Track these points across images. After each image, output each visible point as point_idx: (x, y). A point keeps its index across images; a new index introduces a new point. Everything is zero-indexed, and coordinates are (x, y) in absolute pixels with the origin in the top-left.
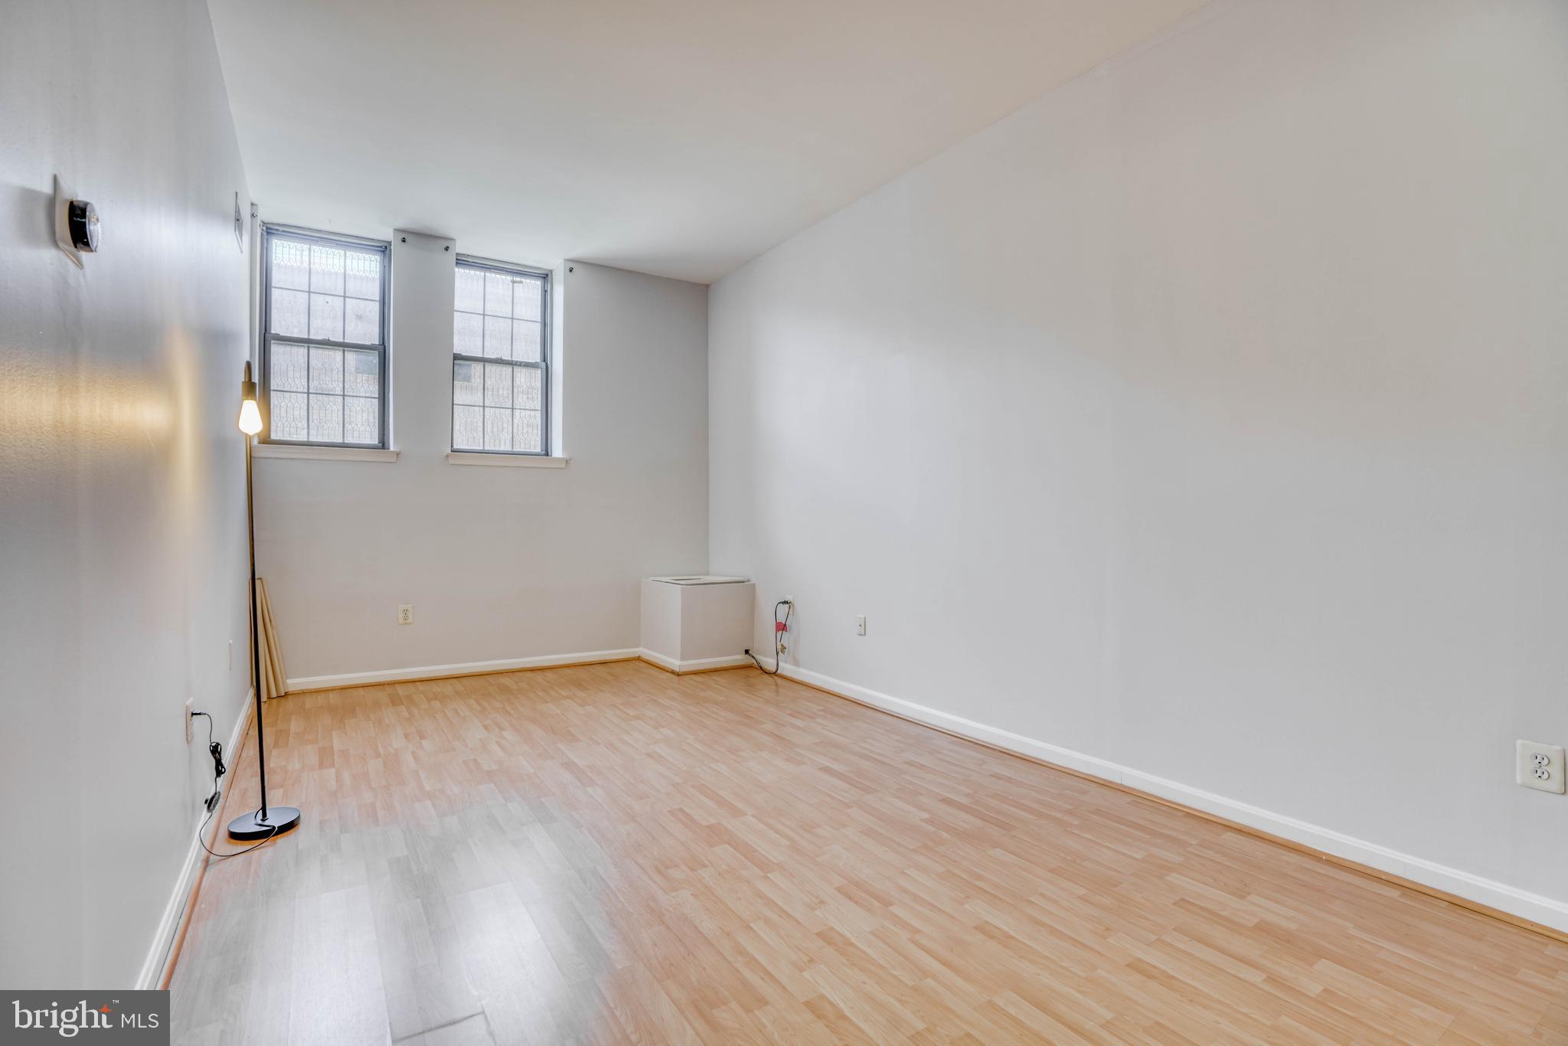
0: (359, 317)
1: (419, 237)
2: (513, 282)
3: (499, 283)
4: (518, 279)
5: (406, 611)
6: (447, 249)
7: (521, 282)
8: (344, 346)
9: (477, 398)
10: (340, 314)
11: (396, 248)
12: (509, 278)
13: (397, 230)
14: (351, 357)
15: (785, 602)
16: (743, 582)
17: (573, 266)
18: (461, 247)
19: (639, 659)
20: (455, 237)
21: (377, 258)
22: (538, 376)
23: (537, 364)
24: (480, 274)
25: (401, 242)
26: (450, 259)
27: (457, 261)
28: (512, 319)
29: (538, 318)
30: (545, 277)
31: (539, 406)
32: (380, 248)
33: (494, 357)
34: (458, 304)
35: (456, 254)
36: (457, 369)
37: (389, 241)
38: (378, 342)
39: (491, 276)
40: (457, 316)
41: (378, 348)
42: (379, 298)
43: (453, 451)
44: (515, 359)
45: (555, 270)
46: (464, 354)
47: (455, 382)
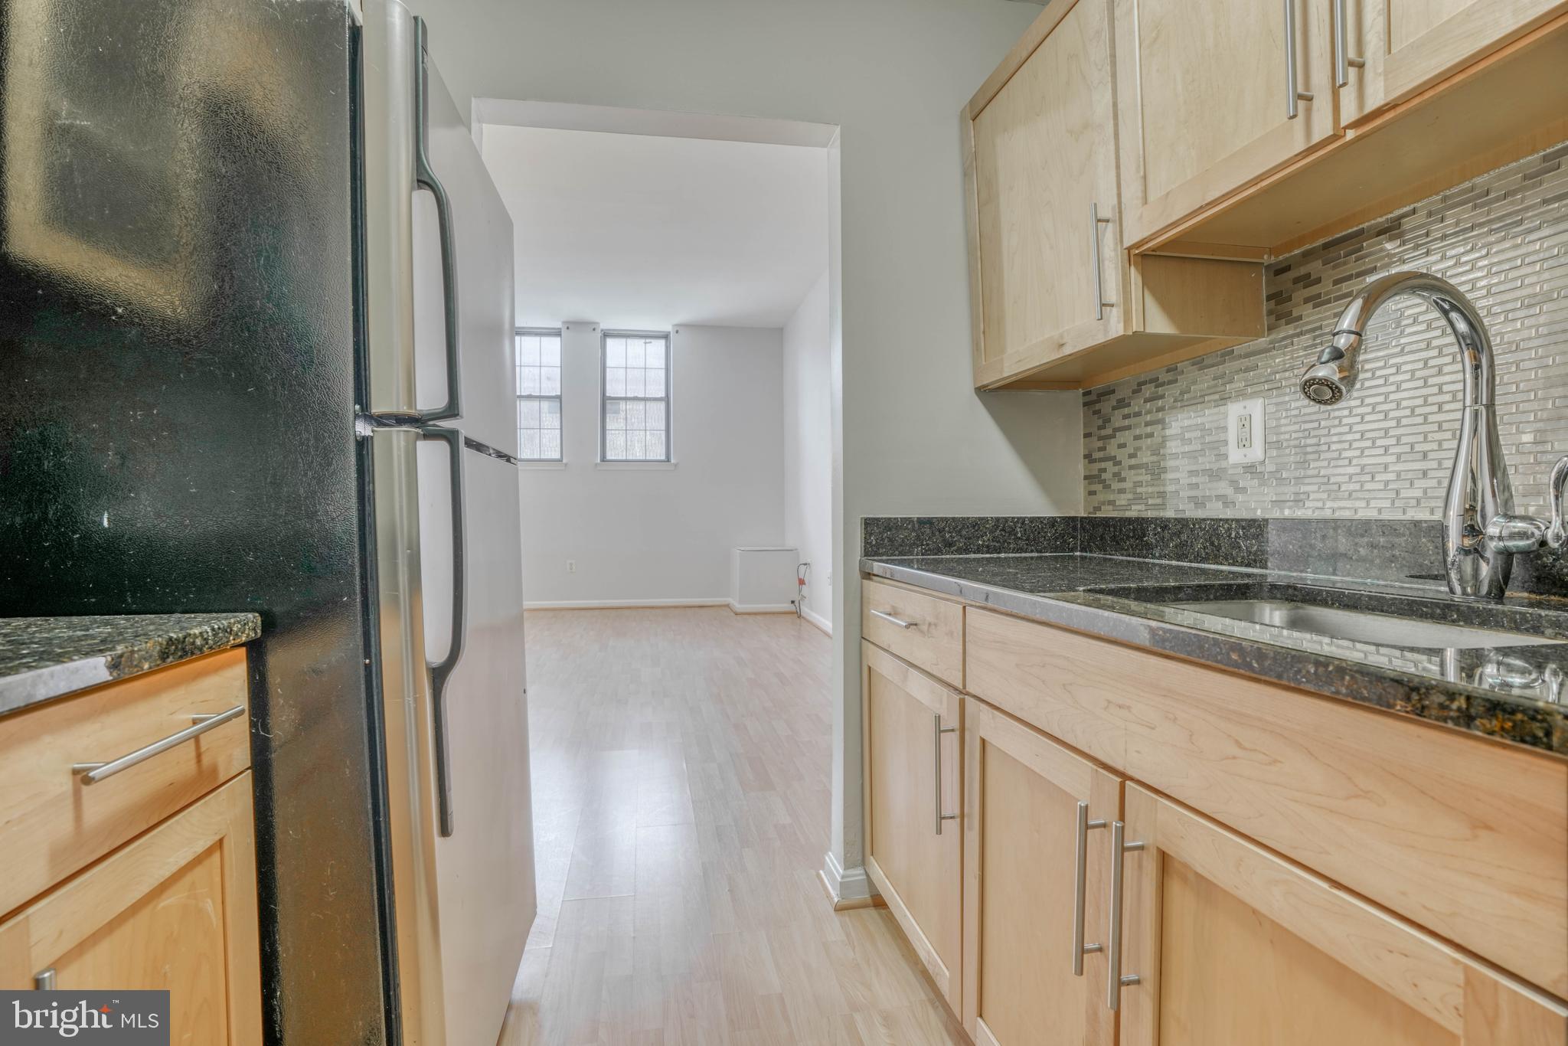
0: (548, 379)
1: (576, 325)
2: (645, 343)
3: (636, 346)
4: (647, 341)
6: (594, 329)
7: (651, 342)
8: (541, 398)
9: (622, 425)
10: (537, 378)
11: (564, 332)
12: (643, 341)
13: (564, 323)
14: (545, 405)
15: (805, 564)
16: (792, 550)
17: (679, 328)
18: (606, 324)
19: (728, 606)
20: (597, 321)
21: (557, 340)
22: (662, 406)
23: (662, 397)
24: (623, 340)
25: (568, 328)
26: (599, 335)
27: (606, 335)
28: (645, 368)
29: (664, 366)
30: (666, 337)
31: (663, 428)
32: (557, 333)
33: (632, 396)
34: (609, 363)
35: (602, 330)
36: (608, 406)
37: (560, 329)
38: (559, 394)
39: (630, 341)
40: (608, 370)
41: (559, 398)
42: (559, 365)
43: (603, 461)
44: (647, 396)
45: (670, 332)
46: (612, 396)
47: (608, 415)
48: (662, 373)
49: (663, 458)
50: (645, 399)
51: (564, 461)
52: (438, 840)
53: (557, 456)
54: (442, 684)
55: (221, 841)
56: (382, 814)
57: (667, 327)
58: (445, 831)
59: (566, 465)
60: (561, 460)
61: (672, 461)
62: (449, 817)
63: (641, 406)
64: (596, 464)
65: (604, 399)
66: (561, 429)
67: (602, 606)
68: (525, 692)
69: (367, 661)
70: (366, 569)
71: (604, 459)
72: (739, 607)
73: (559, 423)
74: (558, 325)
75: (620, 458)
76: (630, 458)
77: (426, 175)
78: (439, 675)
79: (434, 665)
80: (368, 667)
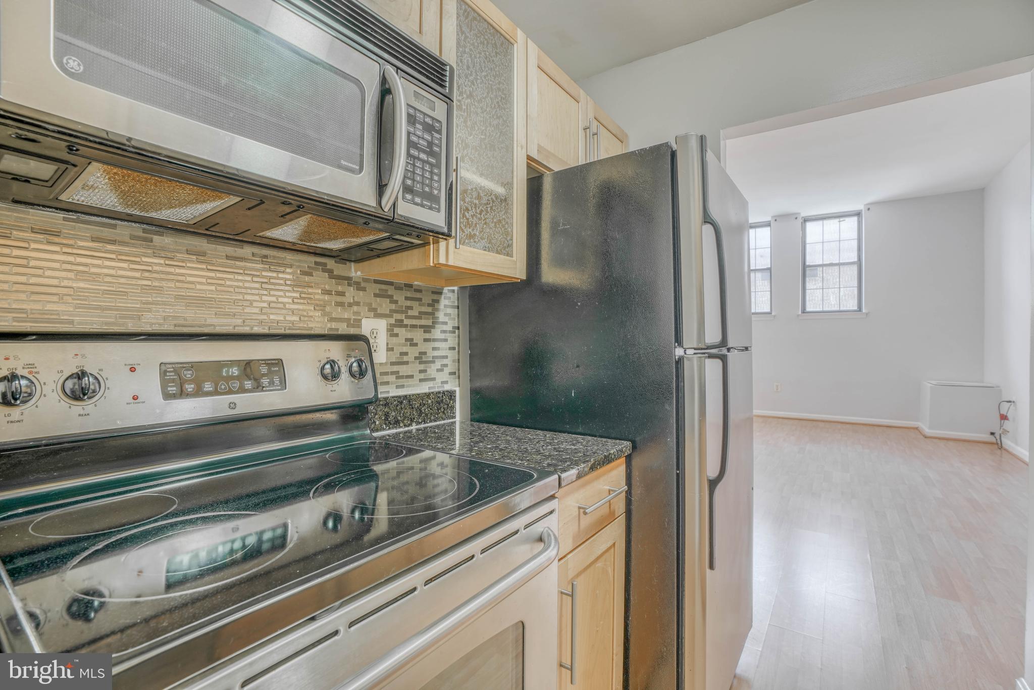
0: (761, 256)
1: (782, 218)
2: (840, 221)
3: (831, 224)
4: (841, 219)
5: (777, 386)
6: (796, 218)
7: (844, 220)
8: (756, 270)
9: (819, 285)
10: (754, 257)
11: (773, 223)
12: (838, 220)
13: (772, 217)
14: (759, 275)
15: (1009, 402)
16: (992, 387)
17: (871, 206)
18: (805, 213)
19: (917, 429)
20: (799, 211)
21: (769, 228)
22: (855, 268)
23: (855, 262)
24: (820, 222)
25: (776, 220)
26: (800, 221)
27: (805, 220)
28: (840, 241)
29: (856, 237)
30: (858, 214)
31: (856, 284)
32: (768, 224)
33: (828, 263)
34: (808, 240)
35: (802, 218)
36: (808, 272)
37: (770, 221)
38: (769, 266)
39: (826, 222)
40: (808, 246)
41: (770, 269)
42: (770, 246)
43: (804, 313)
44: (841, 262)
45: (862, 210)
46: (811, 264)
47: (807, 279)
48: (855, 244)
49: (856, 308)
50: (839, 264)
51: (773, 314)
52: (708, 571)
53: (767, 309)
54: (714, 489)
55: (614, 544)
56: (680, 549)
57: (859, 206)
58: (711, 567)
59: (775, 316)
60: (770, 313)
61: (864, 311)
62: (714, 560)
63: (836, 268)
64: (798, 315)
65: (804, 267)
66: (771, 291)
67: (801, 417)
68: (753, 489)
69: (678, 472)
70: (679, 425)
71: (804, 311)
72: (927, 431)
73: (769, 286)
74: (768, 218)
75: (818, 309)
76: (826, 309)
77: (709, 218)
78: (713, 484)
79: (711, 478)
80: (678, 475)
